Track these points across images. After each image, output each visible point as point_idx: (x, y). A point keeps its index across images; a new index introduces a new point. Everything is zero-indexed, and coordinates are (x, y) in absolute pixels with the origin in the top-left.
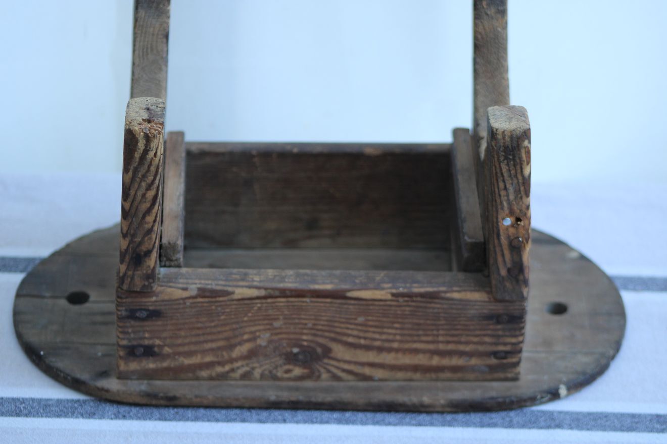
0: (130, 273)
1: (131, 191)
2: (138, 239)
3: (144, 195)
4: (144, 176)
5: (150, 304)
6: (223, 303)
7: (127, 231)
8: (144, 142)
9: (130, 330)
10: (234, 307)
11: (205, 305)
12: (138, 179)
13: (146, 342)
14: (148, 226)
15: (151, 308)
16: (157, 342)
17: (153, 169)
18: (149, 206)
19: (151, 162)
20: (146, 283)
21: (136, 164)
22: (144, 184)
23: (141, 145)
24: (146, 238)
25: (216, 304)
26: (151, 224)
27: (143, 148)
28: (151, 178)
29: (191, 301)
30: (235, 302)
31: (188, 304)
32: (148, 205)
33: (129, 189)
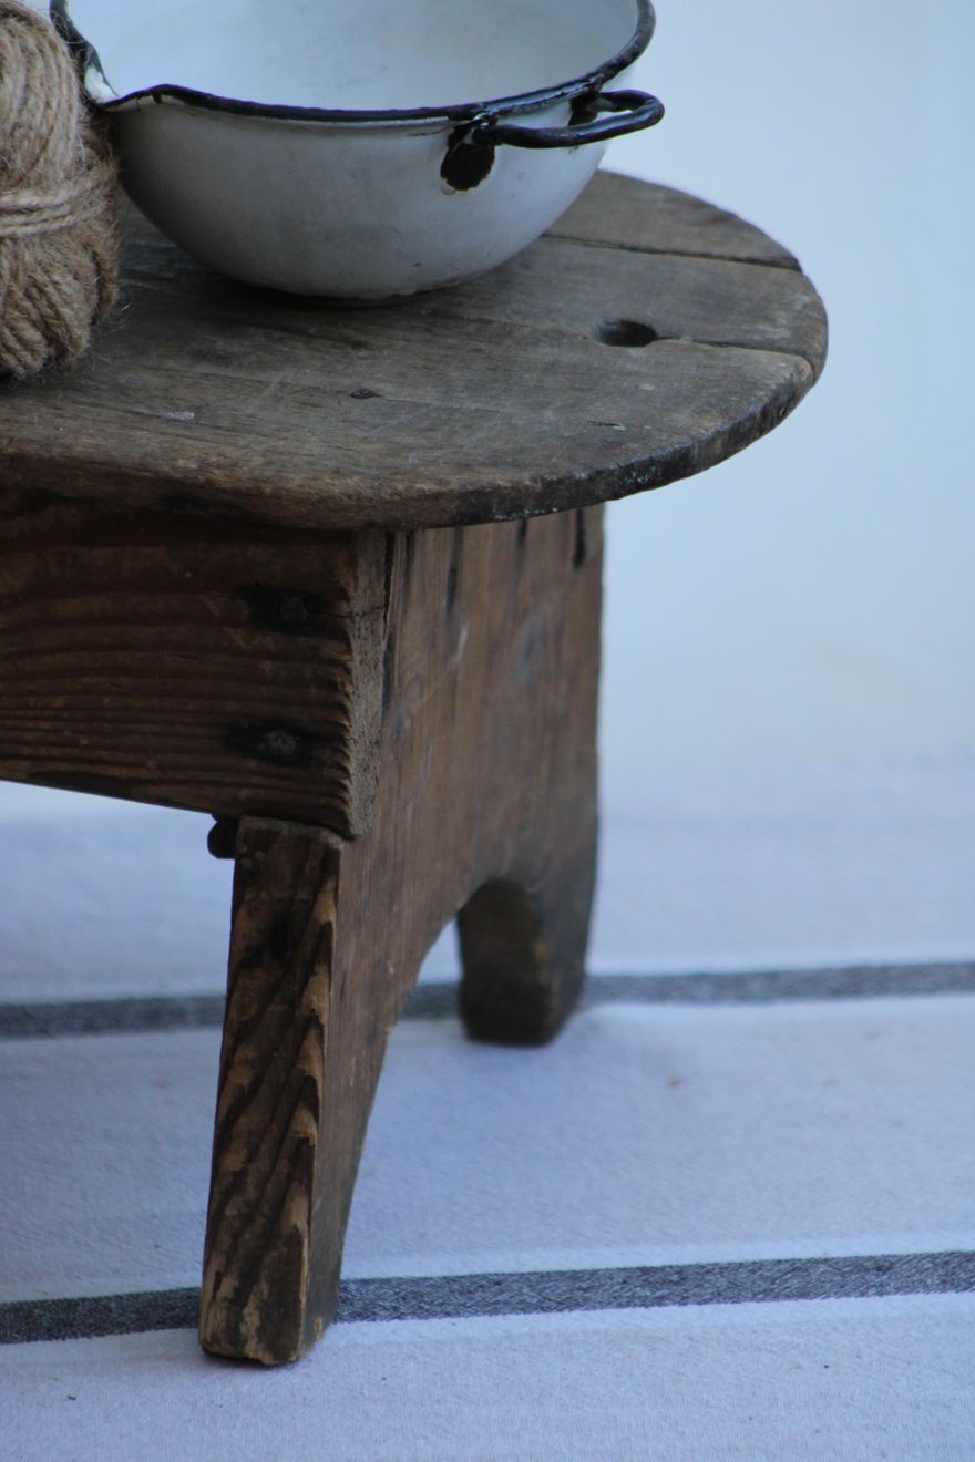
0: (303, 895)
1: (286, 1170)
2: (276, 1008)
3: (252, 1156)
4: (248, 1219)
5: (255, 780)
6: (56, 752)
7: (304, 1037)
8: (243, 1329)
9: (313, 691)
10: (29, 736)
11: (105, 755)
12: (265, 1209)
13: (269, 641)
14: (247, 1052)
15: (252, 764)
16: (238, 638)
17: (225, 1241)
18: (242, 1120)
19: (229, 1262)
20: (259, 855)
21: (267, 1261)
22: (251, 1193)
23: (251, 1319)
24: (253, 1010)
25: (76, 751)
26: (239, 1056)
27: (246, 1311)
28: (230, 1211)
29: (143, 774)
30: (26, 751)
31: (151, 763)
32: (243, 1122)
33: (290, 1178)
